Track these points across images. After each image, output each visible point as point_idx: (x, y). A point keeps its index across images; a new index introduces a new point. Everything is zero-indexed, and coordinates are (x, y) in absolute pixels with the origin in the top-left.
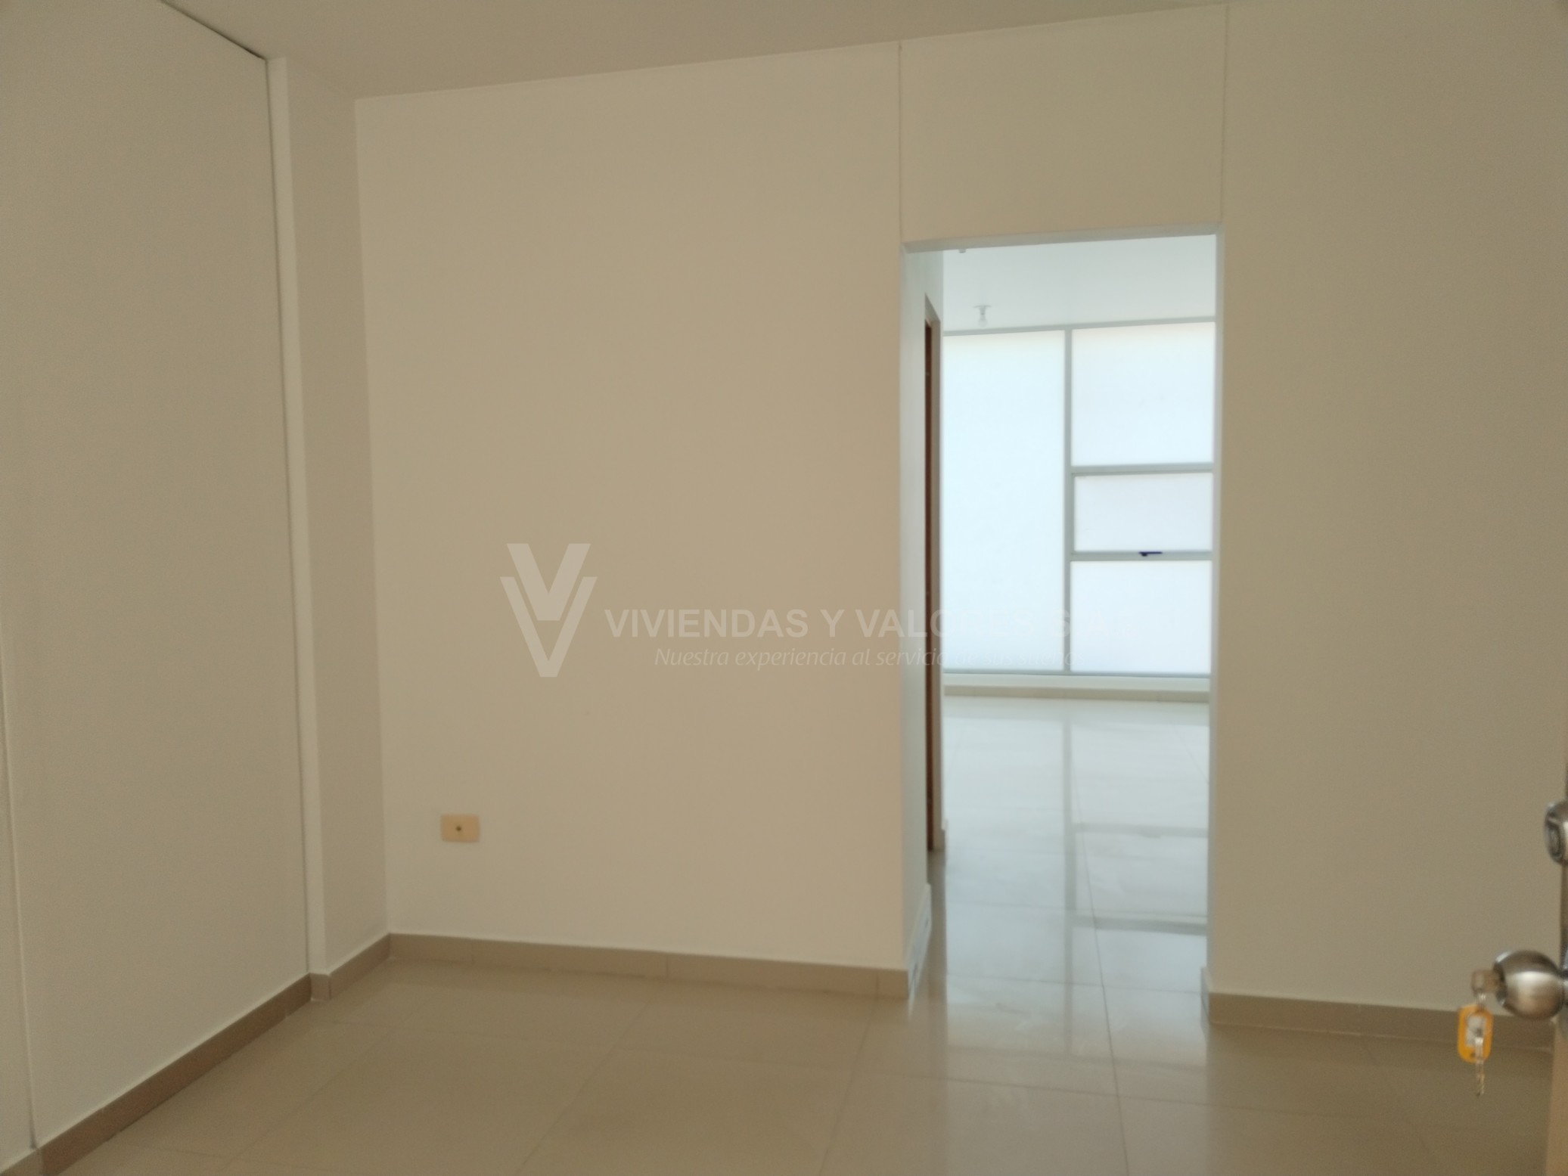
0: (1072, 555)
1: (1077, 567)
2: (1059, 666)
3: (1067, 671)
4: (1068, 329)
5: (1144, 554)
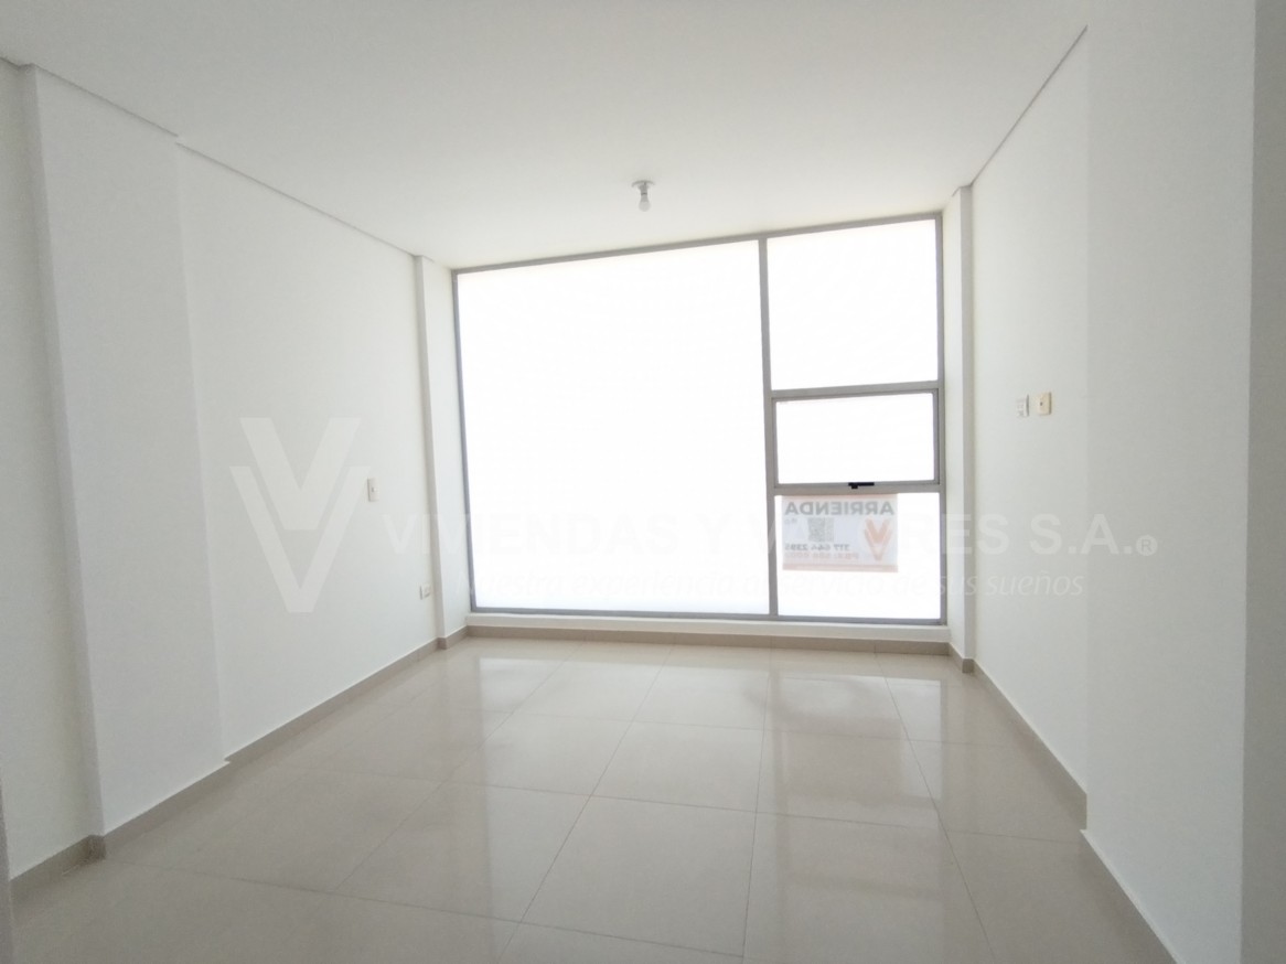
0: (774, 488)
1: (782, 502)
3: (774, 613)
4: (762, 237)
5: (854, 486)
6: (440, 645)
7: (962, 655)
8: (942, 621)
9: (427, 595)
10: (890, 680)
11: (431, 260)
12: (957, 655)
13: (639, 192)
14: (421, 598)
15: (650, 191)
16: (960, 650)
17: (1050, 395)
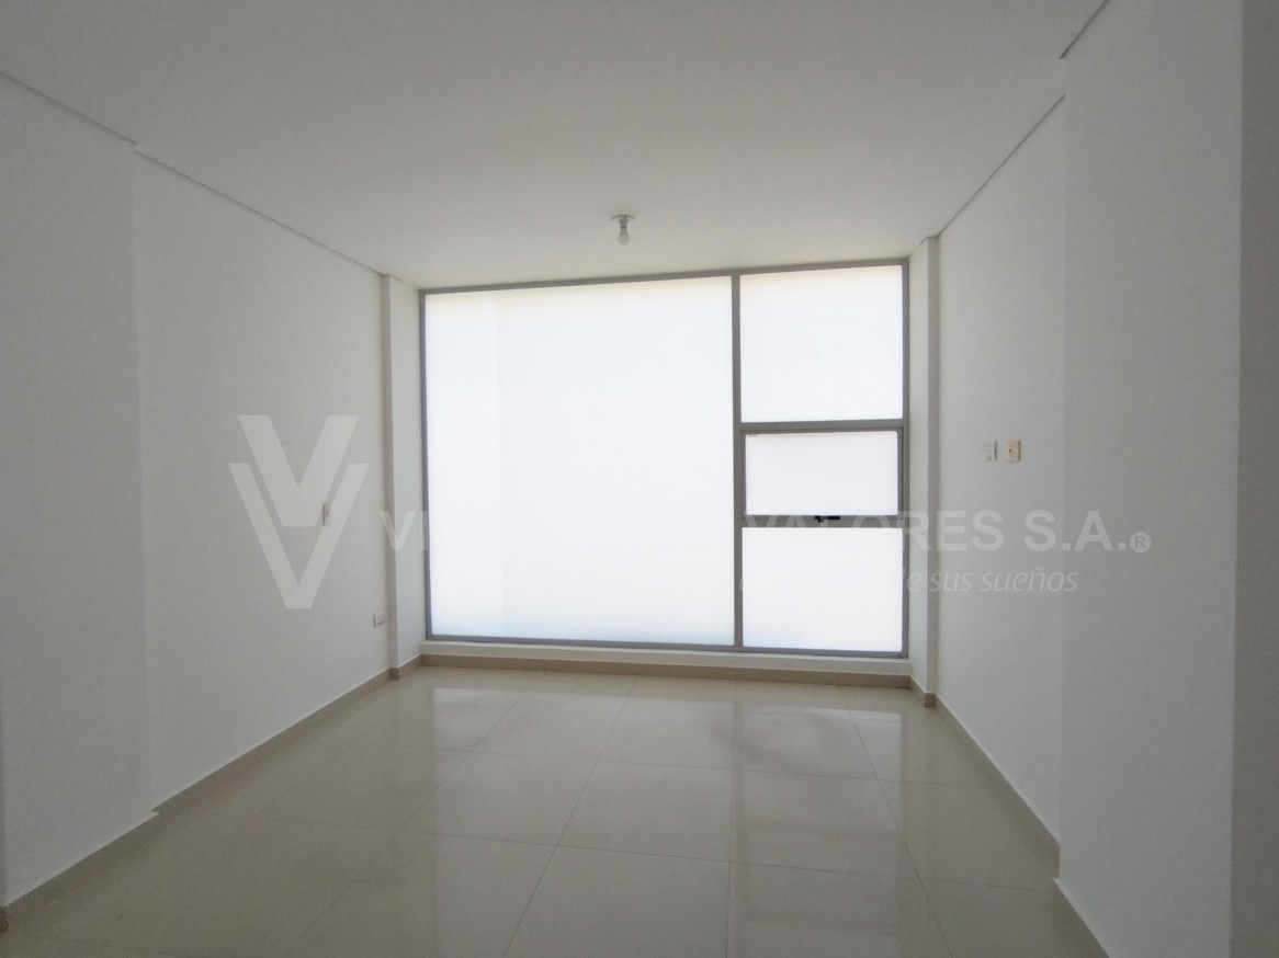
0: (742, 520)
1: (749, 533)
2: (729, 640)
3: (738, 645)
4: (735, 274)
5: (819, 519)
6: (393, 675)
7: (925, 690)
8: (904, 654)
9: (381, 623)
10: (853, 712)
11: (398, 279)
12: (919, 689)
13: (619, 225)
14: (375, 626)
15: (629, 225)
16: (922, 684)
17: (1020, 443)
